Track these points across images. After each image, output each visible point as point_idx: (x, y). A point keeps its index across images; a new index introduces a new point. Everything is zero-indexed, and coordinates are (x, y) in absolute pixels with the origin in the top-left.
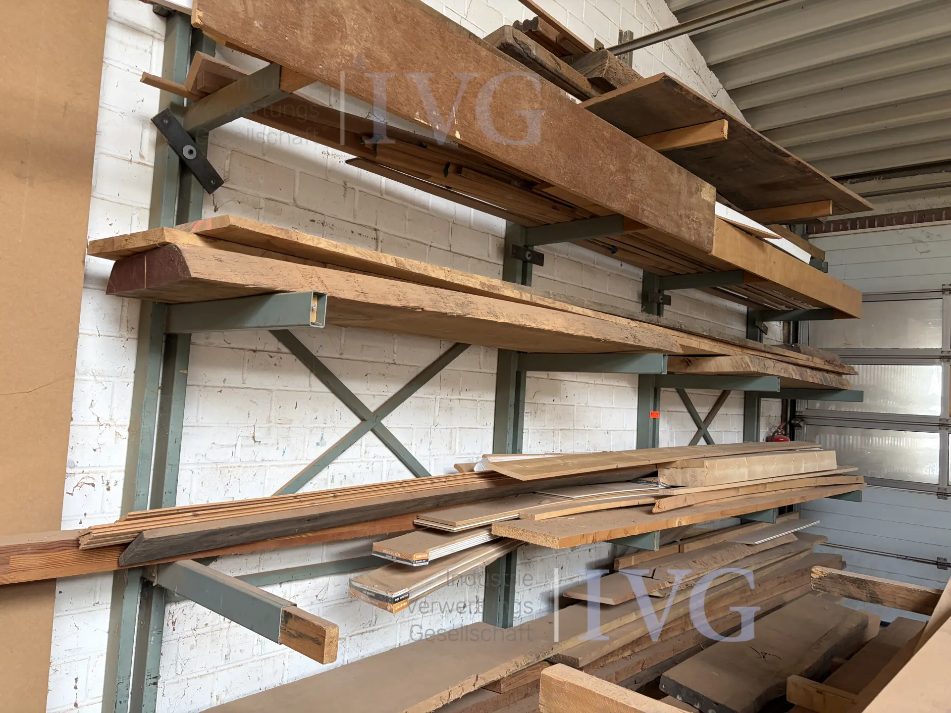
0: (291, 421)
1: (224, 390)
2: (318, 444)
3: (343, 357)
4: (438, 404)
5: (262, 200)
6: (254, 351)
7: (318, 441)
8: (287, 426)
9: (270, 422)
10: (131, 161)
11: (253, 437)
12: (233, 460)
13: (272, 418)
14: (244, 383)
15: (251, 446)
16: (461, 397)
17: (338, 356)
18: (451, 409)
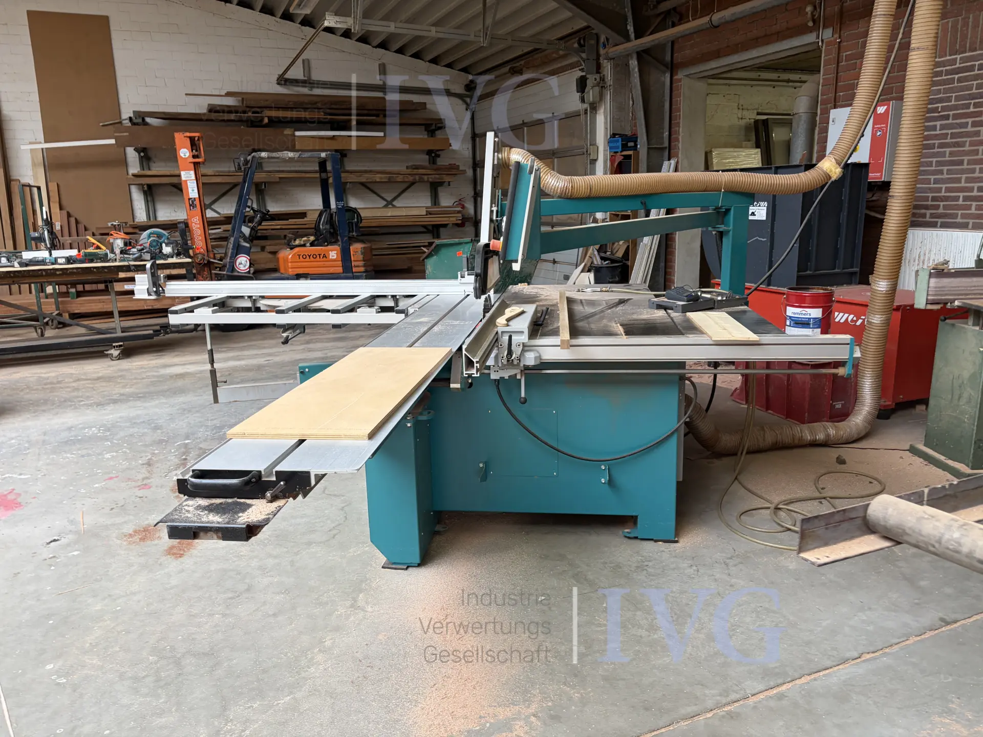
1: (165, 201)
5: (165, 158)
6: (171, 192)
10: (135, 159)
14: (170, 199)
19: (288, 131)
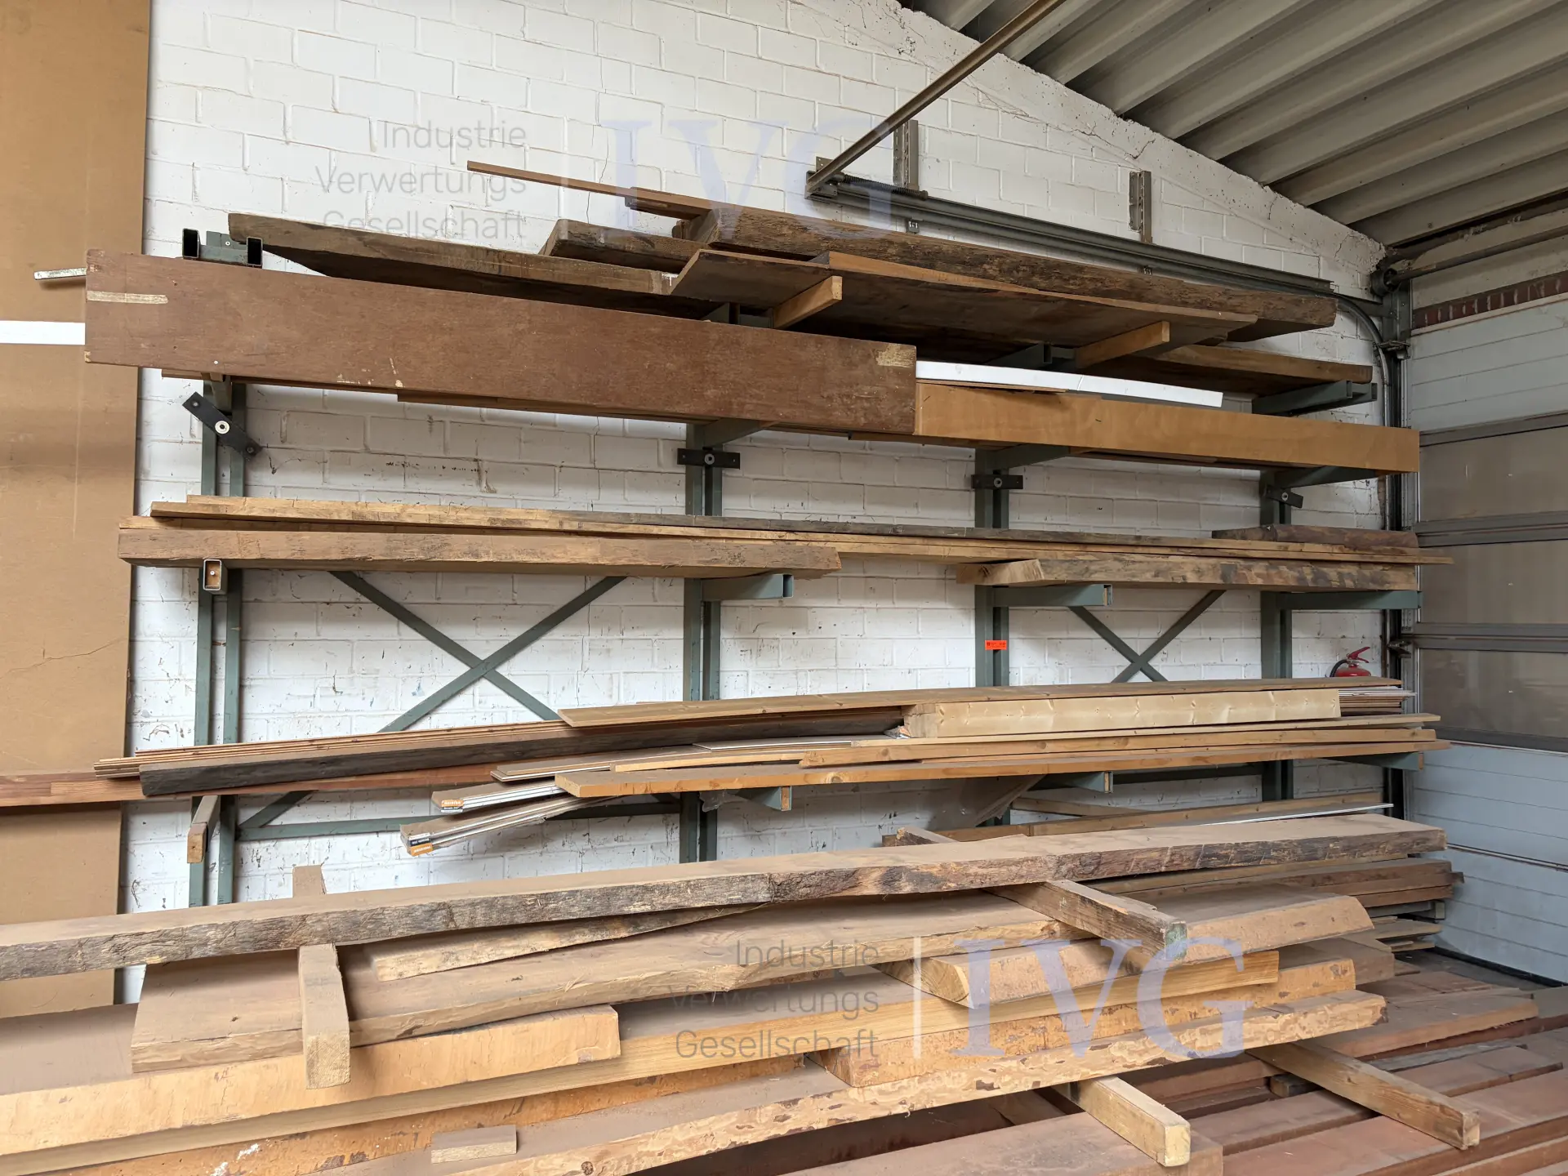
0: (378, 671)
1: (295, 643)
2: (414, 694)
3: (443, 601)
4: (586, 647)
5: (326, 453)
6: (328, 603)
7: (415, 690)
8: (374, 676)
9: (353, 672)
10: (181, 442)
11: (334, 688)
12: (312, 710)
13: (354, 668)
14: (319, 635)
15: (331, 696)
16: (624, 637)
18: (608, 651)
19: (892, 356)
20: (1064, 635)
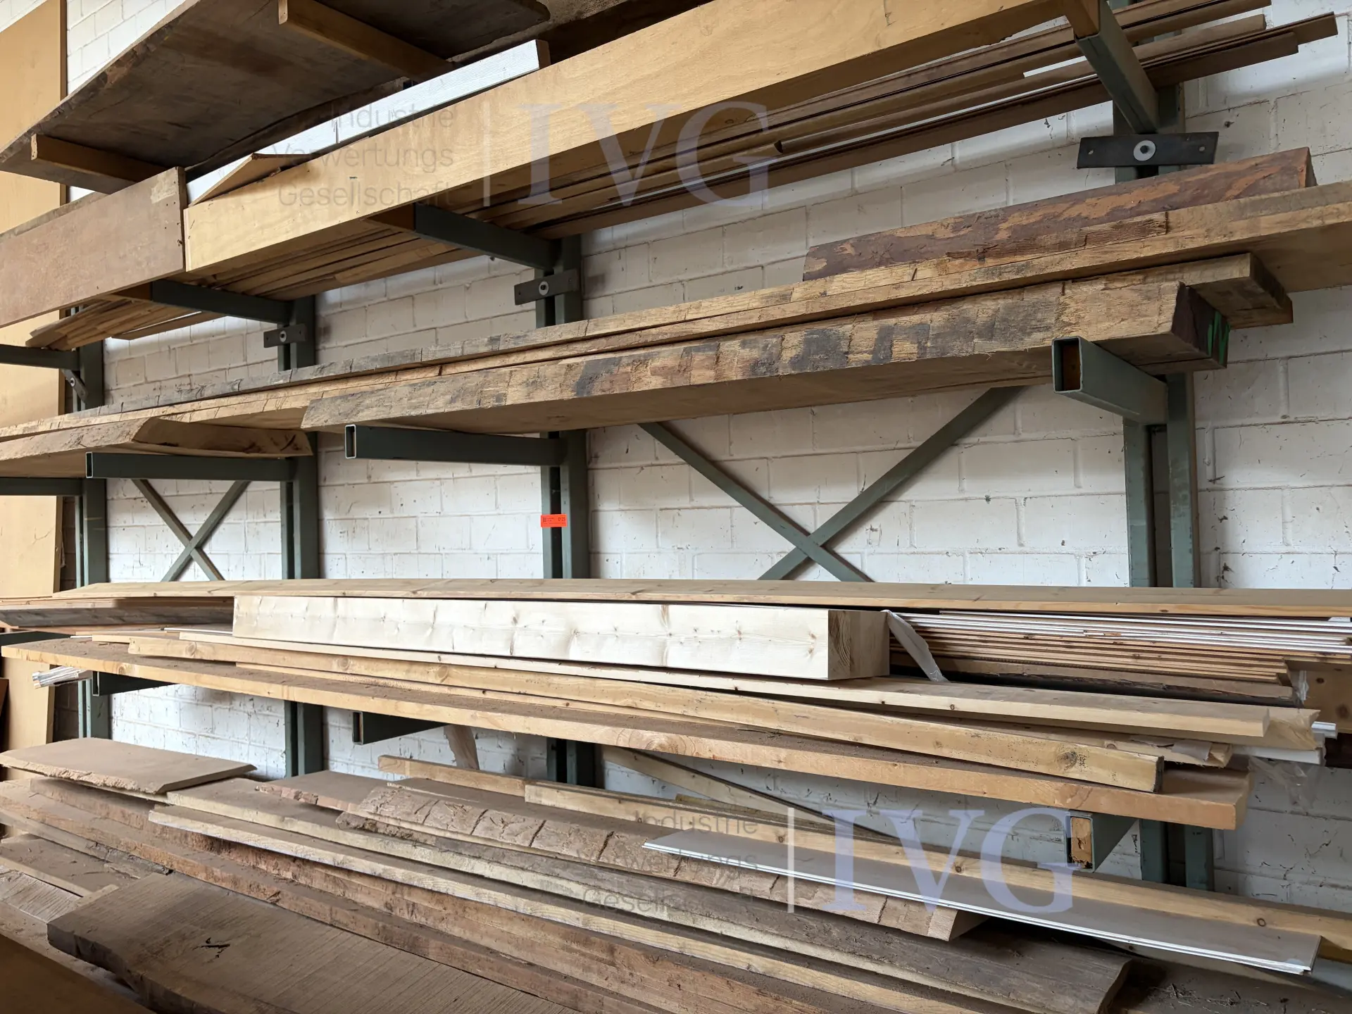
0: (154, 548)
1: (126, 529)
3: (180, 493)
6: (135, 499)
8: (154, 553)
9: (146, 550)
11: (139, 560)
13: (147, 547)
14: (133, 523)
16: (266, 520)
17: (175, 494)
18: (258, 533)
19: (162, 187)
20: (684, 502)
